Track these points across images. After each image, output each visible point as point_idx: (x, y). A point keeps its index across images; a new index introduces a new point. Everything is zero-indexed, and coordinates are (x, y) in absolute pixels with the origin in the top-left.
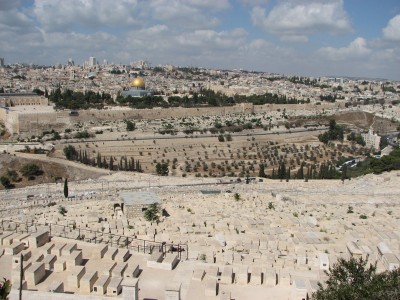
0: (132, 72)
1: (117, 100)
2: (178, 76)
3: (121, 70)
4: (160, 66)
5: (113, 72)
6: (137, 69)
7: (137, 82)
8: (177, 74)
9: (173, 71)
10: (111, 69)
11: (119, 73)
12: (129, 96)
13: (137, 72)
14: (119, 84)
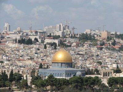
0: (47, 41)
1: (32, 82)
2: (117, 47)
3: (33, 38)
4: (88, 31)
5: (21, 41)
6: (56, 37)
7: (60, 56)
8: (114, 44)
9: (109, 39)
10: (18, 37)
11: (30, 42)
12: (51, 77)
13: (56, 41)
14: (31, 59)
